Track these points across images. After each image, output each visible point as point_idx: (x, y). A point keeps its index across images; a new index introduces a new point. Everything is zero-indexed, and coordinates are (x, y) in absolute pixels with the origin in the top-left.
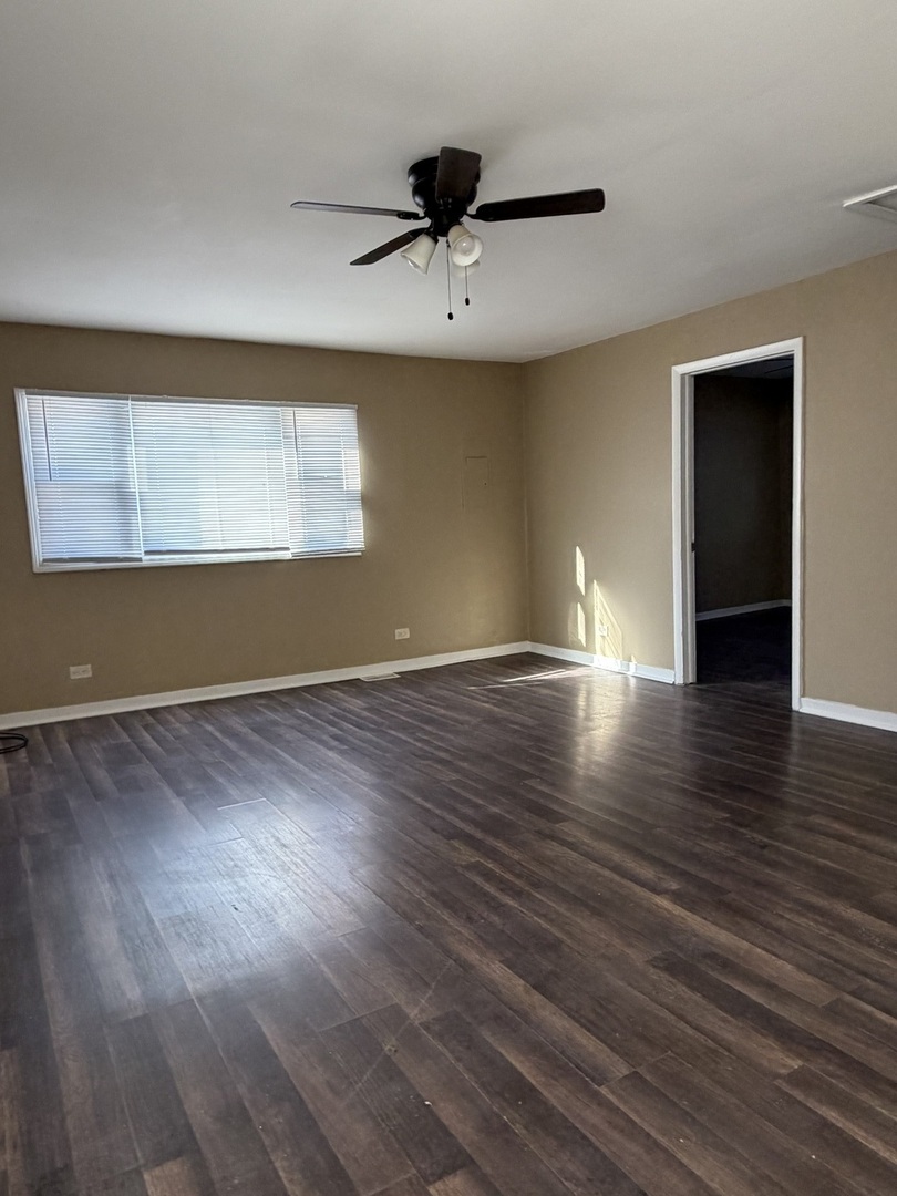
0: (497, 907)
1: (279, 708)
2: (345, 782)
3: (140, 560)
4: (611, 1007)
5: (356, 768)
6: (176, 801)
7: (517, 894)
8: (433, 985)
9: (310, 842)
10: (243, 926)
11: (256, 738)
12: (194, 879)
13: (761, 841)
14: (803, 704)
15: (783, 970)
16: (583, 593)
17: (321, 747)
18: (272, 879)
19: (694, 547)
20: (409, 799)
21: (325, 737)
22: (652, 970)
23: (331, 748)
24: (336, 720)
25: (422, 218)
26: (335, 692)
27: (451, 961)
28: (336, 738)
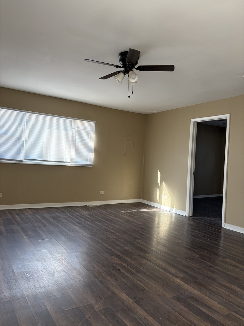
0: (125, 277)
1: (61, 213)
2: (80, 236)
3: (23, 161)
4: (159, 310)
5: (84, 232)
6: (25, 237)
7: (132, 274)
8: (103, 299)
9: (67, 253)
10: (44, 277)
11: (52, 220)
12: (29, 261)
13: (209, 265)
14: (225, 226)
15: (214, 303)
16: (160, 185)
17: (73, 225)
18: (54, 263)
19: (194, 174)
20: (100, 243)
21: (75, 222)
22: (173, 300)
23: (76, 226)
24: (79, 217)
25: (121, 68)
26: (79, 209)
27: (109, 292)
28: (78, 223)
